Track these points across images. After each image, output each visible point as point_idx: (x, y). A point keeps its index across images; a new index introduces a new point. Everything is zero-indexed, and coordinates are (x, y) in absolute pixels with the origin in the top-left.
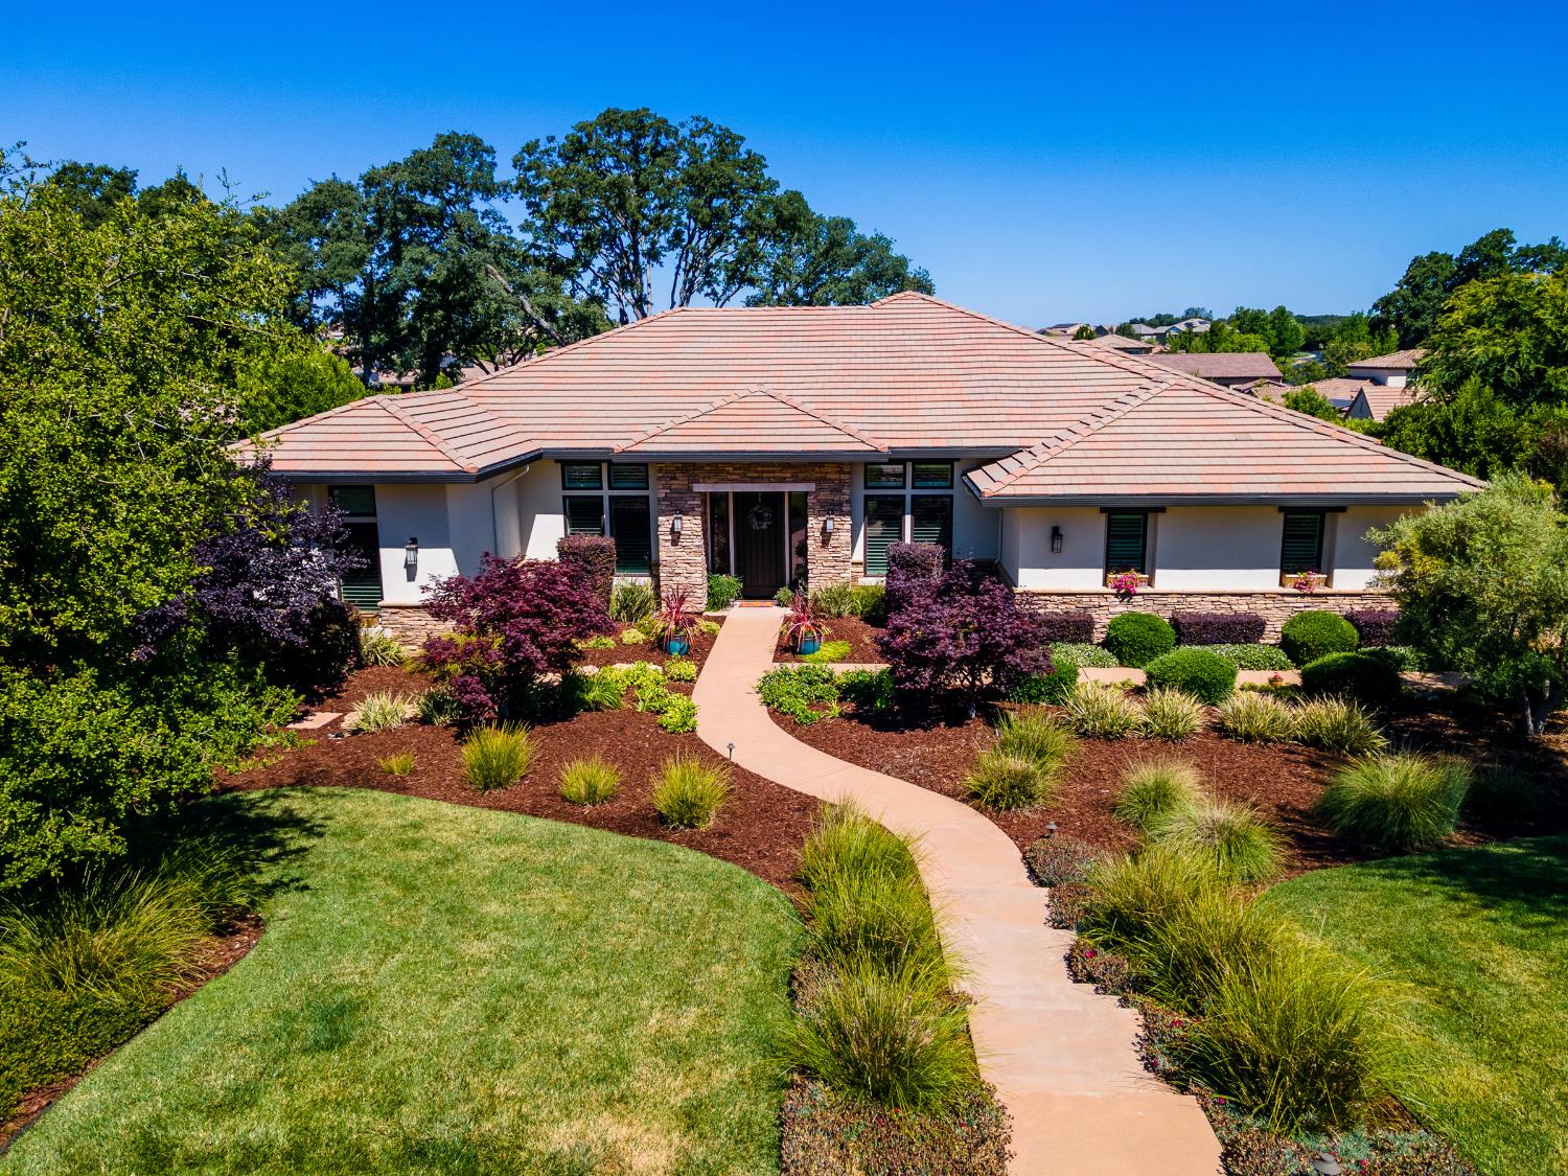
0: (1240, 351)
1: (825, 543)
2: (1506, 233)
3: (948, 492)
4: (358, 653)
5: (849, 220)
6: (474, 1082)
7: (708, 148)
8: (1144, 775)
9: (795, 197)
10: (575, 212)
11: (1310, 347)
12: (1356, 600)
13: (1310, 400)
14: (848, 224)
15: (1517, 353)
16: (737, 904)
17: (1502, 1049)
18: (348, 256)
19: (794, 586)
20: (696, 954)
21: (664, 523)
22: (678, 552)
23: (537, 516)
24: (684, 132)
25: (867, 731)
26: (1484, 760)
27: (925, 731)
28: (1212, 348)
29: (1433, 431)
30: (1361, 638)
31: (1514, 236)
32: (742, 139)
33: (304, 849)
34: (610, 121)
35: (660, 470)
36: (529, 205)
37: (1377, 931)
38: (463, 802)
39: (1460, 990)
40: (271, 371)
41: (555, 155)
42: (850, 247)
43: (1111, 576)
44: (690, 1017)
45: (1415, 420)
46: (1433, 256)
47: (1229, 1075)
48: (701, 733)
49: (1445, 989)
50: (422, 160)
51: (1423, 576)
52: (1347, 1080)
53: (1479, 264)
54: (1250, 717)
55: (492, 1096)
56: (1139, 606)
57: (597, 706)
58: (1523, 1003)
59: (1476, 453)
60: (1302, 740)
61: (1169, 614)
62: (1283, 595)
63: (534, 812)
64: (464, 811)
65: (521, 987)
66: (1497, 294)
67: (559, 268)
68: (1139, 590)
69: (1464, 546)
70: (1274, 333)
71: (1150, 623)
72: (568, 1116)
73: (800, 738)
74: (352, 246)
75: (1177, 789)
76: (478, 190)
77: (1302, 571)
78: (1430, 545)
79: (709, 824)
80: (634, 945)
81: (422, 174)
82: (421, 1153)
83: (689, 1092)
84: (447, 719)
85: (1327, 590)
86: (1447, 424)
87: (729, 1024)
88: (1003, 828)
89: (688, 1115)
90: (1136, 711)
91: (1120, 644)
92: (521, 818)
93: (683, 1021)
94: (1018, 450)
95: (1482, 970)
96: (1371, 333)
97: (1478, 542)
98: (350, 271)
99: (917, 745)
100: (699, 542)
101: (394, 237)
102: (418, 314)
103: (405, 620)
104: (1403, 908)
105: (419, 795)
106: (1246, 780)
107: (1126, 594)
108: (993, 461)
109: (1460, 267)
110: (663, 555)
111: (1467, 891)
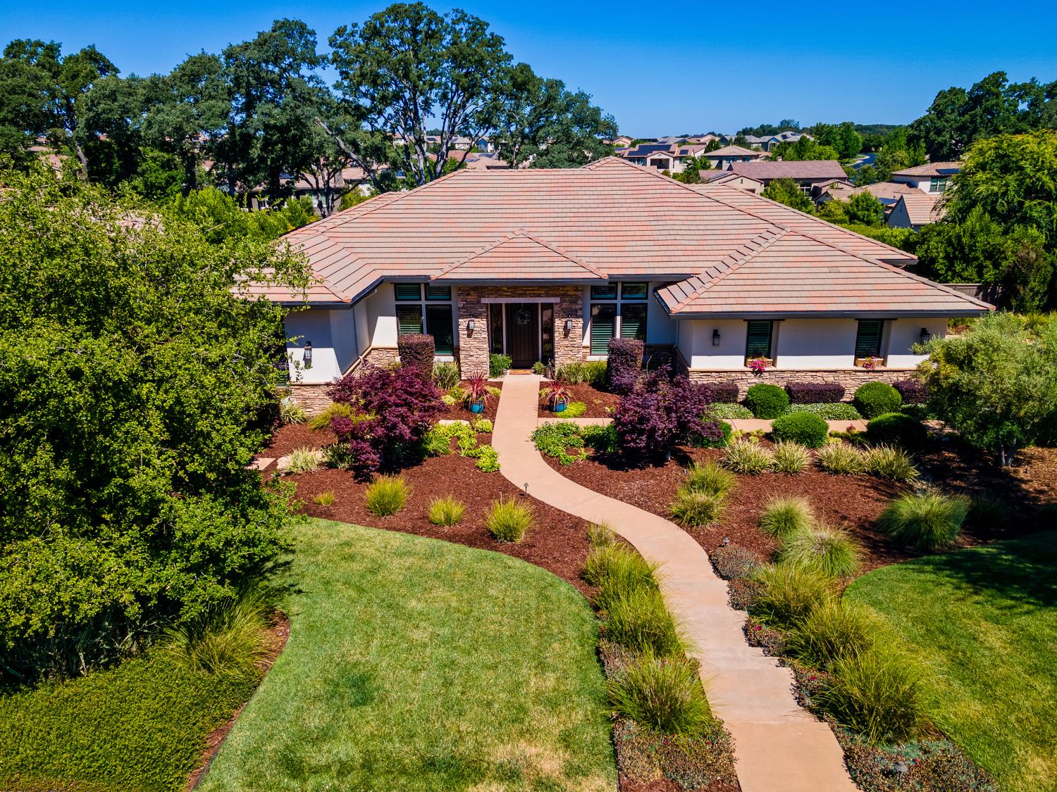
0: (820, 159)
1: (566, 335)
2: (1001, 74)
3: (645, 301)
4: (279, 419)
5: (560, 81)
6: (448, 724)
7: (464, 31)
8: (778, 505)
9: (525, 68)
10: (375, 80)
11: (866, 150)
12: (901, 374)
13: (867, 200)
14: (560, 84)
15: (1007, 190)
16: (554, 598)
17: (986, 690)
18: (217, 111)
19: (545, 362)
20: (541, 636)
21: (463, 323)
22: (471, 341)
23: (379, 318)
24: (448, 20)
25: (605, 470)
26: (975, 484)
27: (641, 469)
28: (801, 158)
29: (950, 243)
30: (903, 399)
31: (1007, 77)
32: (488, 25)
33: (287, 563)
34: (395, 12)
35: (460, 289)
36: (342, 73)
37: (916, 612)
38: (371, 525)
39: (964, 653)
40: (185, 209)
41: (357, 36)
42: (561, 101)
43: (749, 360)
44: (551, 680)
45: (939, 234)
46: (952, 90)
47: (846, 713)
48: (503, 472)
49: (956, 652)
50: (266, 41)
51: (947, 378)
52: (908, 718)
53: (983, 96)
54: (837, 459)
55: (459, 731)
56: (767, 380)
57: (435, 454)
58: (998, 661)
59: (977, 259)
60: (868, 473)
61: (785, 383)
62: (856, 371)
63: (414, 531)
64: (373, 532)
65: (453, 662)
66: (996, 148)
67: (361, 114)
68: (766, 369)
69: (970, 361)
70: (842, 142)
71: (771, 390)
72: (502, 742)
73: (564, 475)
74: (220, 103)
75: (798, 515)
76: (305, 61)
77: (868, 356)
78: (950, 357)
79: (521, 538)
80: (506, 631)
81: (267, 51)
82: (433, 764)
83: (562, 726)
84: (346, 465)
85: (883, 368)
86: (959, 237)
87: (572, 684)
88: (695, 537)
89: (565, 740)
90: (767, 456)
91: (755, 404)
92: (409, 537)
93: (548, 683)
94: (689, 276)
95: (975, 639)
96: (908, 144)
97: (980, 359)
98: (220, 122)
99: (638, 480)
100: (485, 335)
101: (248, 95)
102: (263, 149)
103: (304, 393)
104: (931, 595)
105: (343, 520)
106: (836, 501)
107: (758, 372)
108: (675, 283)
109: (970, 99)
110: (462, 344)
111: (967, 582)
